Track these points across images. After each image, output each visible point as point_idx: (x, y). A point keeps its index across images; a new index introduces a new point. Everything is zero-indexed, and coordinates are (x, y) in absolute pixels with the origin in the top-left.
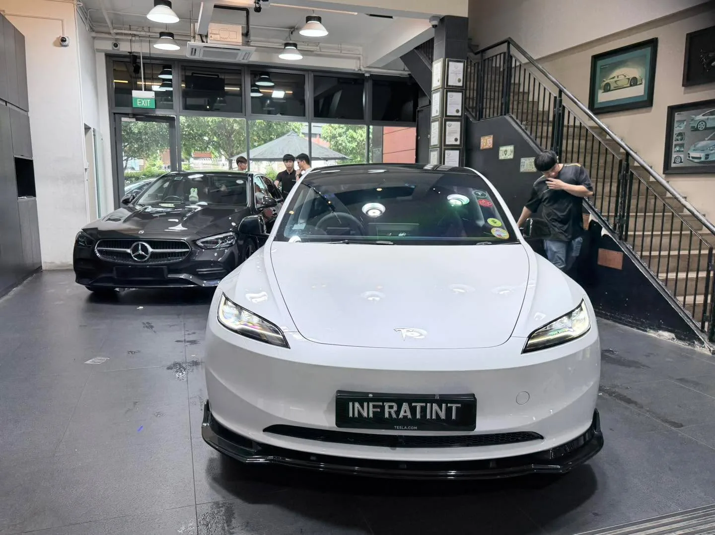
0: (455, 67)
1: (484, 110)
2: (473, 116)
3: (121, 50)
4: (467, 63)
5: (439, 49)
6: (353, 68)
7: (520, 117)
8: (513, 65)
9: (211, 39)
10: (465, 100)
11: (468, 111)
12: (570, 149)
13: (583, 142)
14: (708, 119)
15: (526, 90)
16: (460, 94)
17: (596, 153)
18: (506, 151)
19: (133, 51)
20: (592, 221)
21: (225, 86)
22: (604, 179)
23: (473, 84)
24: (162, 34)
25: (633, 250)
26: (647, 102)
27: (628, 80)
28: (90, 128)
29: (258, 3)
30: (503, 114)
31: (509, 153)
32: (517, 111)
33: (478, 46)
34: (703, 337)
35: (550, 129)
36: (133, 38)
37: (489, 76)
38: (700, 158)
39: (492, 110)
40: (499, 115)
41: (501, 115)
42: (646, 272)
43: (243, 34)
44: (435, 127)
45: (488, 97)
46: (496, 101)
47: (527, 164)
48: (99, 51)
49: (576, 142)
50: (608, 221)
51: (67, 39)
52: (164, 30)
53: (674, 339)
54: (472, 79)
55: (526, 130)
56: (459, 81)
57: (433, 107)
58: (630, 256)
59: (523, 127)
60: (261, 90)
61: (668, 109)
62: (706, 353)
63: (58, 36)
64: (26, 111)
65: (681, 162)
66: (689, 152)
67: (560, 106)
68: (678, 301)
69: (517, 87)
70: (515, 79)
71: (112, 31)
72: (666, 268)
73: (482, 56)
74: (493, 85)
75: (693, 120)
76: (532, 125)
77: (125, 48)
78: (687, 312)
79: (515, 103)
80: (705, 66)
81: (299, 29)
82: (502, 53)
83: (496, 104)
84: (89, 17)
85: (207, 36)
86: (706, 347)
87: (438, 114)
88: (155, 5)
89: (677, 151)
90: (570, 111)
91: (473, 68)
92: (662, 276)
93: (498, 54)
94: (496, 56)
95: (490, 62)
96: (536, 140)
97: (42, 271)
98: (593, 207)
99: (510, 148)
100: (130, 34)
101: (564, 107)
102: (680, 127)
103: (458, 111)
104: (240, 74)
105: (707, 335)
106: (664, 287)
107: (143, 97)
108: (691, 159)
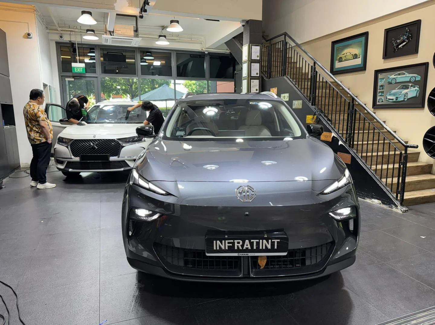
0: (255, 49)
1: (272, 73)
2: (265, 76)
3: (64, 39)
4: (262, 47)
5: (246, 38)
6: (199, 49)
7: (292, 77)
8: (288, 47)
9: (116, 33)
10: (261, 67)
11: (263, 73)
12: (320, 95)
13: (328, 91)
14: (397, 77)
15: (295, 61)
16: (258, 64)
17: (335, 97)
18: (285, 96)
19: (71, 40)
20: (334, 137)
21: (126, 59)
22: (340, 112)
23: (266, 58)
24: (88, 30)
25: (357, 153)
26: (363, 68)
27: (352, 55)
28: (47, 85)
29: (141, 13)
30: (283, 75)
31: (286, 97)
32: (291, 73)
33: (268, 36)
34: (398, 203)
35: (309, 83)
36: (71, 33)
37: (275, 53)
38: (393, 99)
39: (276, 73)
40: (280, 76)
41: (282, 76)
42: (364, 165)
43: (134, 31)
44: (245, 83)
45: (274, 65)
46: (279, 68)
47: (296, 104)
48: (52, 40)
49: (324, 91)
50: (342, 136)
51: (31, 34)
52: (89, 28)
53: (381, 204)
54: (265, 55)
55: (296, 85)
56: (258, 57)
57: (243, 71)
58: (355, 157)
59: (294, 83)
60: (147, 61)
61: (375, 72)
62: (399, 212)
63: (26, 33)
64: (8, 76)
65: (382, 102)
66: (386, 96)
67: (315, 71)
68: (383, 182)
69: (290, 59)
70: (289, 55)
71: (59, 29)
72: (376, 163)
73: (270, 43)
74: (277, 58)
75: (388, 78)
76: (299, 82)
77: (66, 39)
78: (388, 188)
79: (289, 68)
80: (395, 48)
81: (167, 27)
82: (281, 41)
83: (279, 69)
84: (45, 20)
85: (113, 32)
86: (399, 208)
87: (246, 76)
88: (82, 14)
89: (380, 95)
90: (320, 74)
91: (265, 49)
92: (374, 167)
93: (279, 42)
94: (278, 42)
95: (275, 45)
96: (301, 90)
97: (20, 169)
98: (334, 128)
99: (287, 95)
100: (70, 31)
101: (317, 72)
102: (382, 82)
103: (257, 74)
104: (134, 52)
105: (399, 202)
106: (375, 174)
107: (78, 67)
108: (388, 100)
